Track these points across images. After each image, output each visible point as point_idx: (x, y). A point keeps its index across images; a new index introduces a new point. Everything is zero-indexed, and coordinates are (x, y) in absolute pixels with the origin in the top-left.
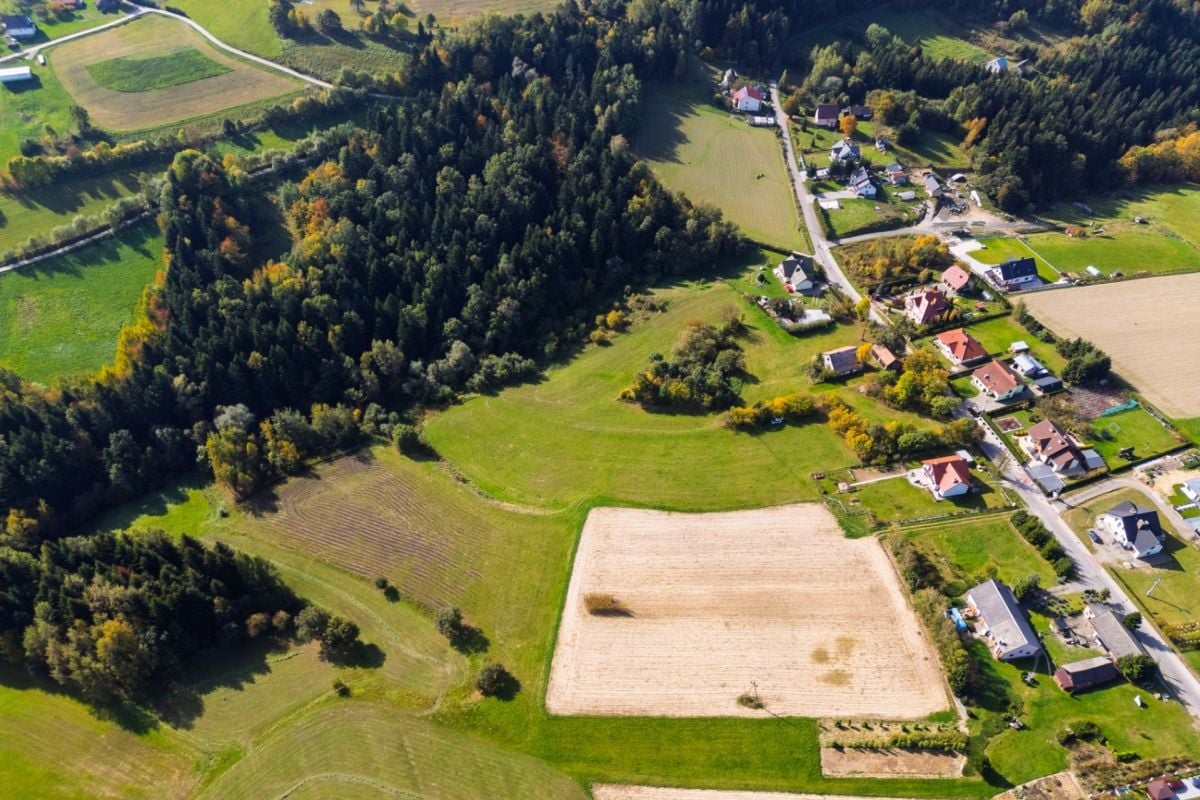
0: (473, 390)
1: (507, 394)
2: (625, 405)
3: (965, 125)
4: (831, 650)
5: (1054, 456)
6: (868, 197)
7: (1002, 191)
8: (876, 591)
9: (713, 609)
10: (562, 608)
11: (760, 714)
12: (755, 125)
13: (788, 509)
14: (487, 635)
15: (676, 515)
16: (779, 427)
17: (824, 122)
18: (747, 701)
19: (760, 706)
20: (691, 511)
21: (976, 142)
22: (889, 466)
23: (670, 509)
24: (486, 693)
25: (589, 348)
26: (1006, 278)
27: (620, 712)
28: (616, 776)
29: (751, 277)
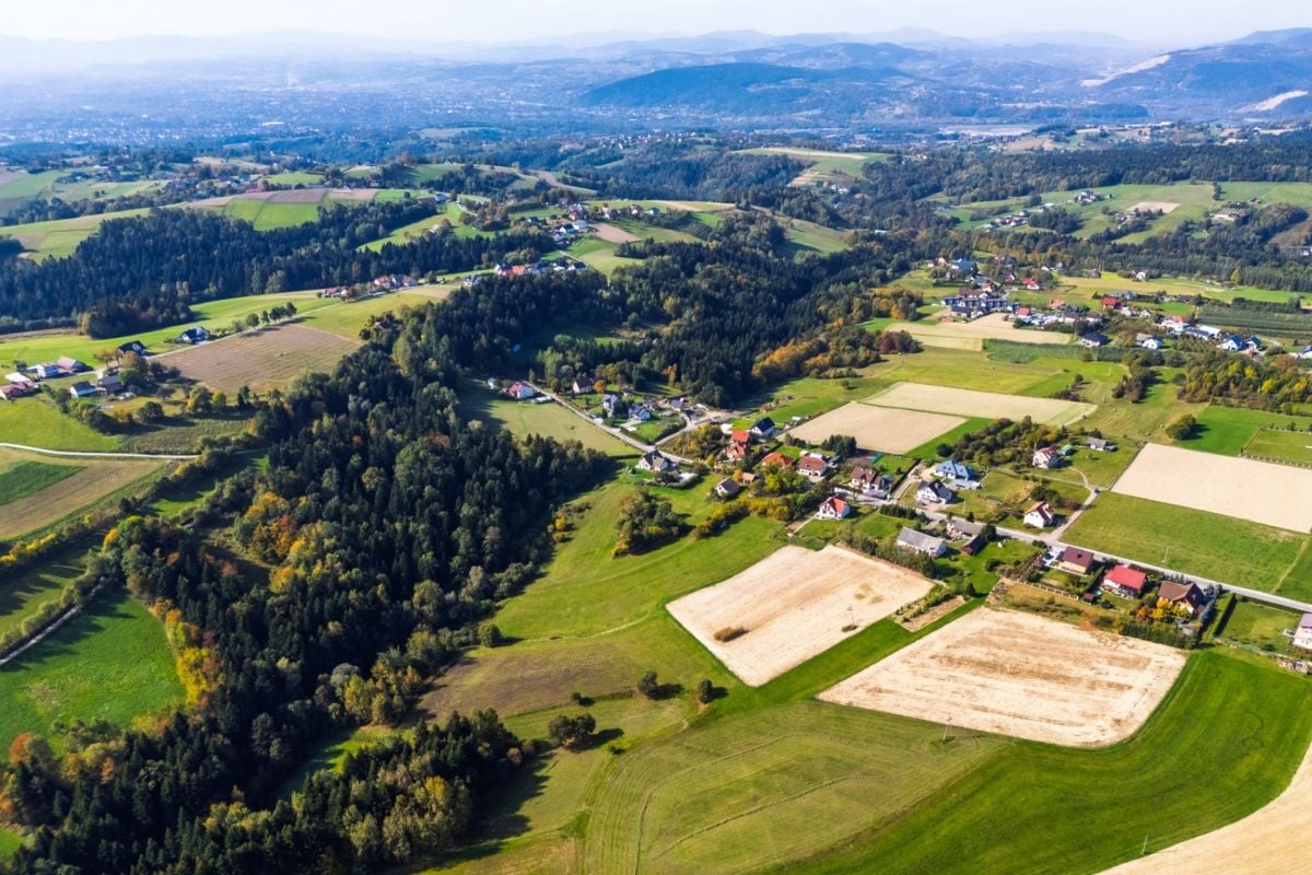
0: (503, 597)
1: (529, 589)
2: (621, 560)
3: (665, 372)
4: (862, 592)
5: (872, 482)
6: (647, 420)
7: (716, 397)
8: (854, 563)
9: (787, 607)
10: (706, 649)
11: (858, 630)
12: (539, 403)
13: (774, 555)
14: (675, 683)
15: (719, 585)
16: (727, 527)
17: (583, 390)
18: (846, 629)
19: (855, 628)
20: (724, 579)
21: (678, 379)
22: (802, 518)
23: (713, 584)
24: (706, 702)
25: (558, 546)
26: (763, 430)
27: (790, 667)
28: (820, 687)
29: (625, 474)
